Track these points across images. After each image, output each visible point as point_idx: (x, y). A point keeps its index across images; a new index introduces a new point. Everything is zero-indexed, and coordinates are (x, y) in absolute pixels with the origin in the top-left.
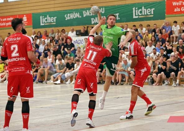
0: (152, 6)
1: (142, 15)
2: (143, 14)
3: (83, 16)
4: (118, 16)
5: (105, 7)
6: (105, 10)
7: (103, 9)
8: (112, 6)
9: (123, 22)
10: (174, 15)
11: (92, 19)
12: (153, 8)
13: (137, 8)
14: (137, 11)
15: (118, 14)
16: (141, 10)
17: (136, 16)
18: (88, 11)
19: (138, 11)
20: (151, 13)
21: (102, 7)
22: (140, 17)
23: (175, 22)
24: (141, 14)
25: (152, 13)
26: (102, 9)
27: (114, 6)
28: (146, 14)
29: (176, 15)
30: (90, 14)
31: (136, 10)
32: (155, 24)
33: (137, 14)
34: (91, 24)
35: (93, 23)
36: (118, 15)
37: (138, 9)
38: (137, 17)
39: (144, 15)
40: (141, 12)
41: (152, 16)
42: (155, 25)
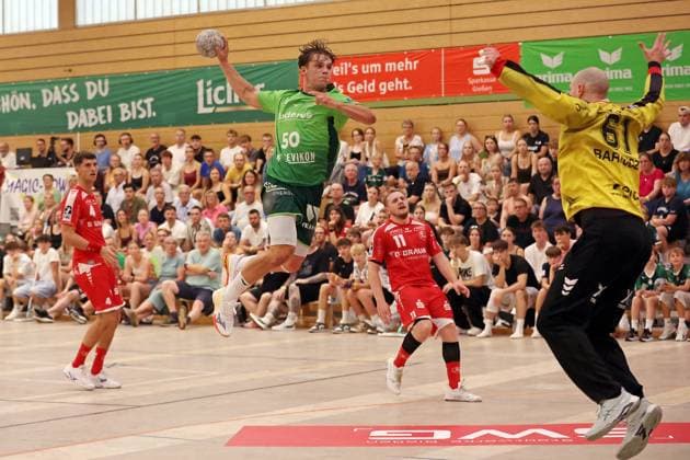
0: (258, 78)
1: (225, 104)
2: (229, 101)
3: (42, 102)
4: (149, 106)
5: (112, 77)
6: (110, 86)
7: (103, 83)
8: (131, 75)
9: (166, 126)
11: (70, 114)
12: (260, 83)
13: (209, 83)
14: (209, 91)
15: (151, 99)
16: (221, 88)
17: (206, 105)
18: (56, 88)
19: (213, 92)
21: (102, 77)
22: (219, 110)
24: (222, 102)
26: (100, 82)
27: (140, 74)
28: (237, 101)
30: (64, 97)
31: (205, 87)
32: (267, 135)
33: (209, 102)
34: (67, 131)
35: (71, 126)
36: (152, 103)
37: (214, 86)
38: (210, 110)
39: (233, 104)
40: (222, 95)
42: (265, 138)
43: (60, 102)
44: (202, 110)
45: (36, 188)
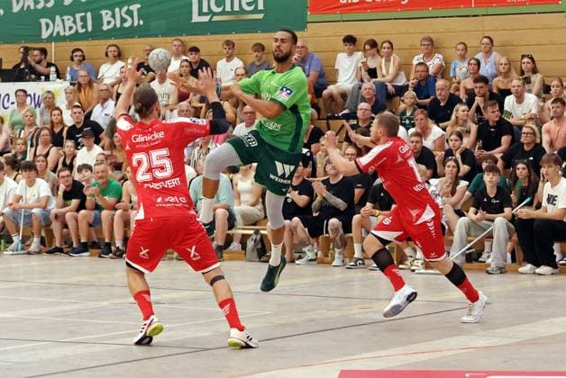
1: (224, 13)
2: (228, 8)
3: (12, 9)
9: (156, 36)
10: (337, 17)
11: (43, 21)
15: (138, 6)
20: (256, 7)
22: (216, 18)
23: (350, 40)
24: (220, 9)
25: (261, 7)
28: (236, 8)
29: (346, 17)
30: (36, 2)
36: (139, 10)
38: (206, 19)
39: (232, 12)
41: (261, 16)
43: (32, 7)
44: (196, 18)
45: (6, 105)
